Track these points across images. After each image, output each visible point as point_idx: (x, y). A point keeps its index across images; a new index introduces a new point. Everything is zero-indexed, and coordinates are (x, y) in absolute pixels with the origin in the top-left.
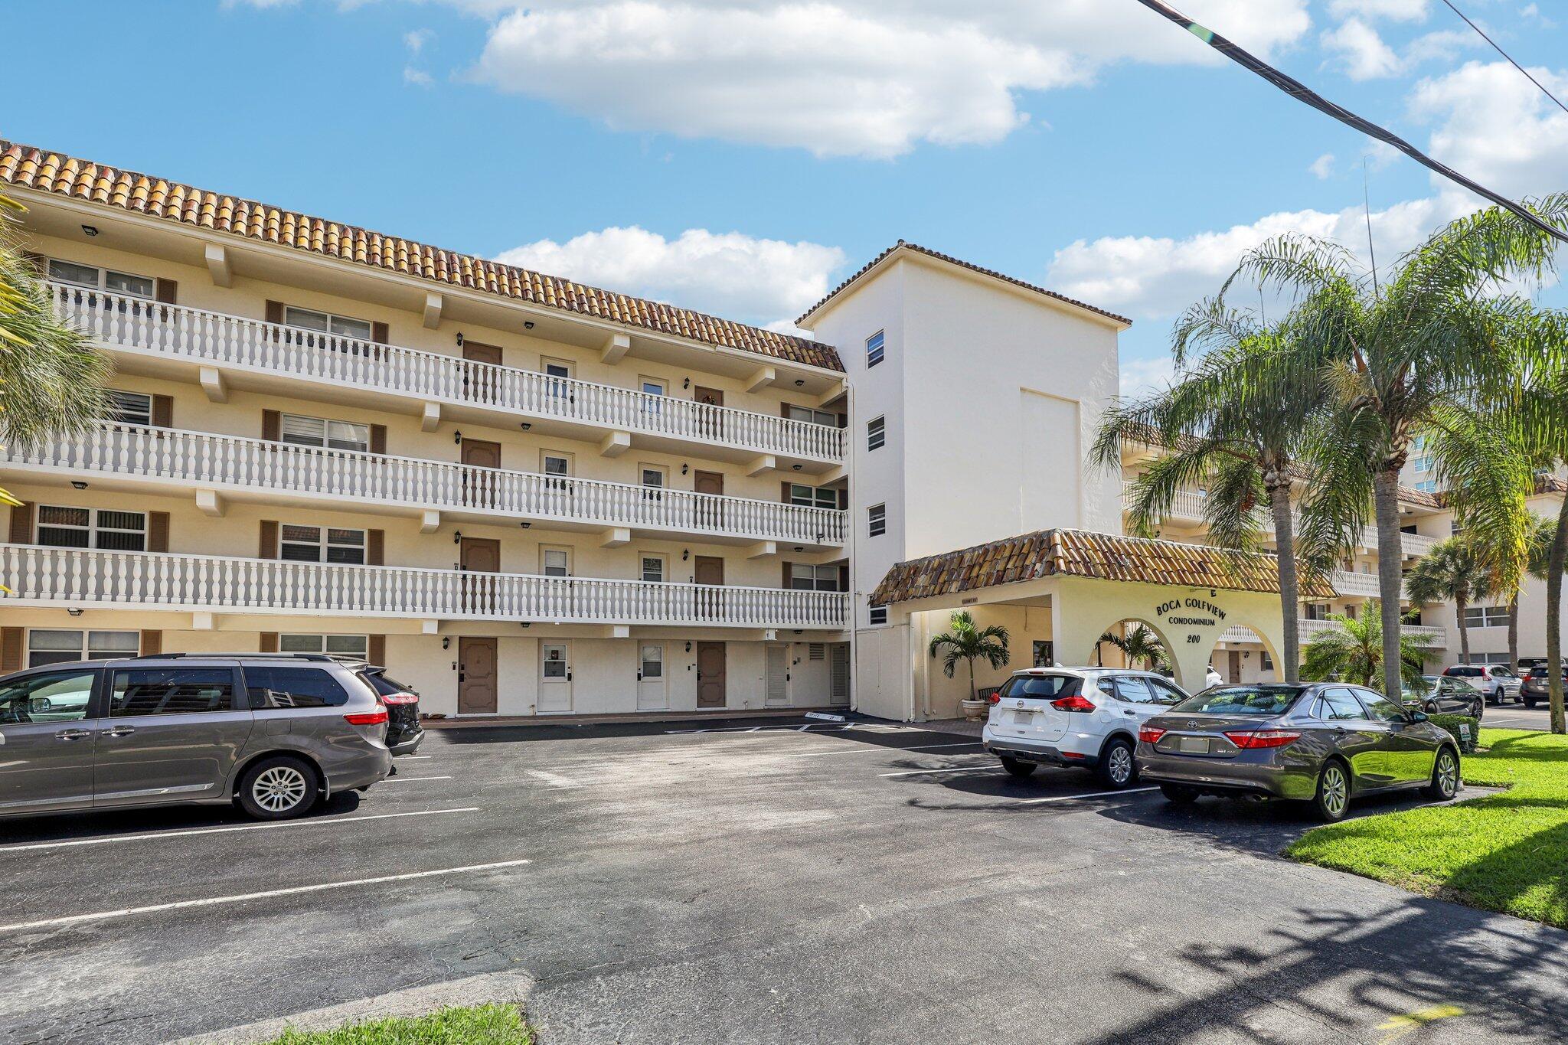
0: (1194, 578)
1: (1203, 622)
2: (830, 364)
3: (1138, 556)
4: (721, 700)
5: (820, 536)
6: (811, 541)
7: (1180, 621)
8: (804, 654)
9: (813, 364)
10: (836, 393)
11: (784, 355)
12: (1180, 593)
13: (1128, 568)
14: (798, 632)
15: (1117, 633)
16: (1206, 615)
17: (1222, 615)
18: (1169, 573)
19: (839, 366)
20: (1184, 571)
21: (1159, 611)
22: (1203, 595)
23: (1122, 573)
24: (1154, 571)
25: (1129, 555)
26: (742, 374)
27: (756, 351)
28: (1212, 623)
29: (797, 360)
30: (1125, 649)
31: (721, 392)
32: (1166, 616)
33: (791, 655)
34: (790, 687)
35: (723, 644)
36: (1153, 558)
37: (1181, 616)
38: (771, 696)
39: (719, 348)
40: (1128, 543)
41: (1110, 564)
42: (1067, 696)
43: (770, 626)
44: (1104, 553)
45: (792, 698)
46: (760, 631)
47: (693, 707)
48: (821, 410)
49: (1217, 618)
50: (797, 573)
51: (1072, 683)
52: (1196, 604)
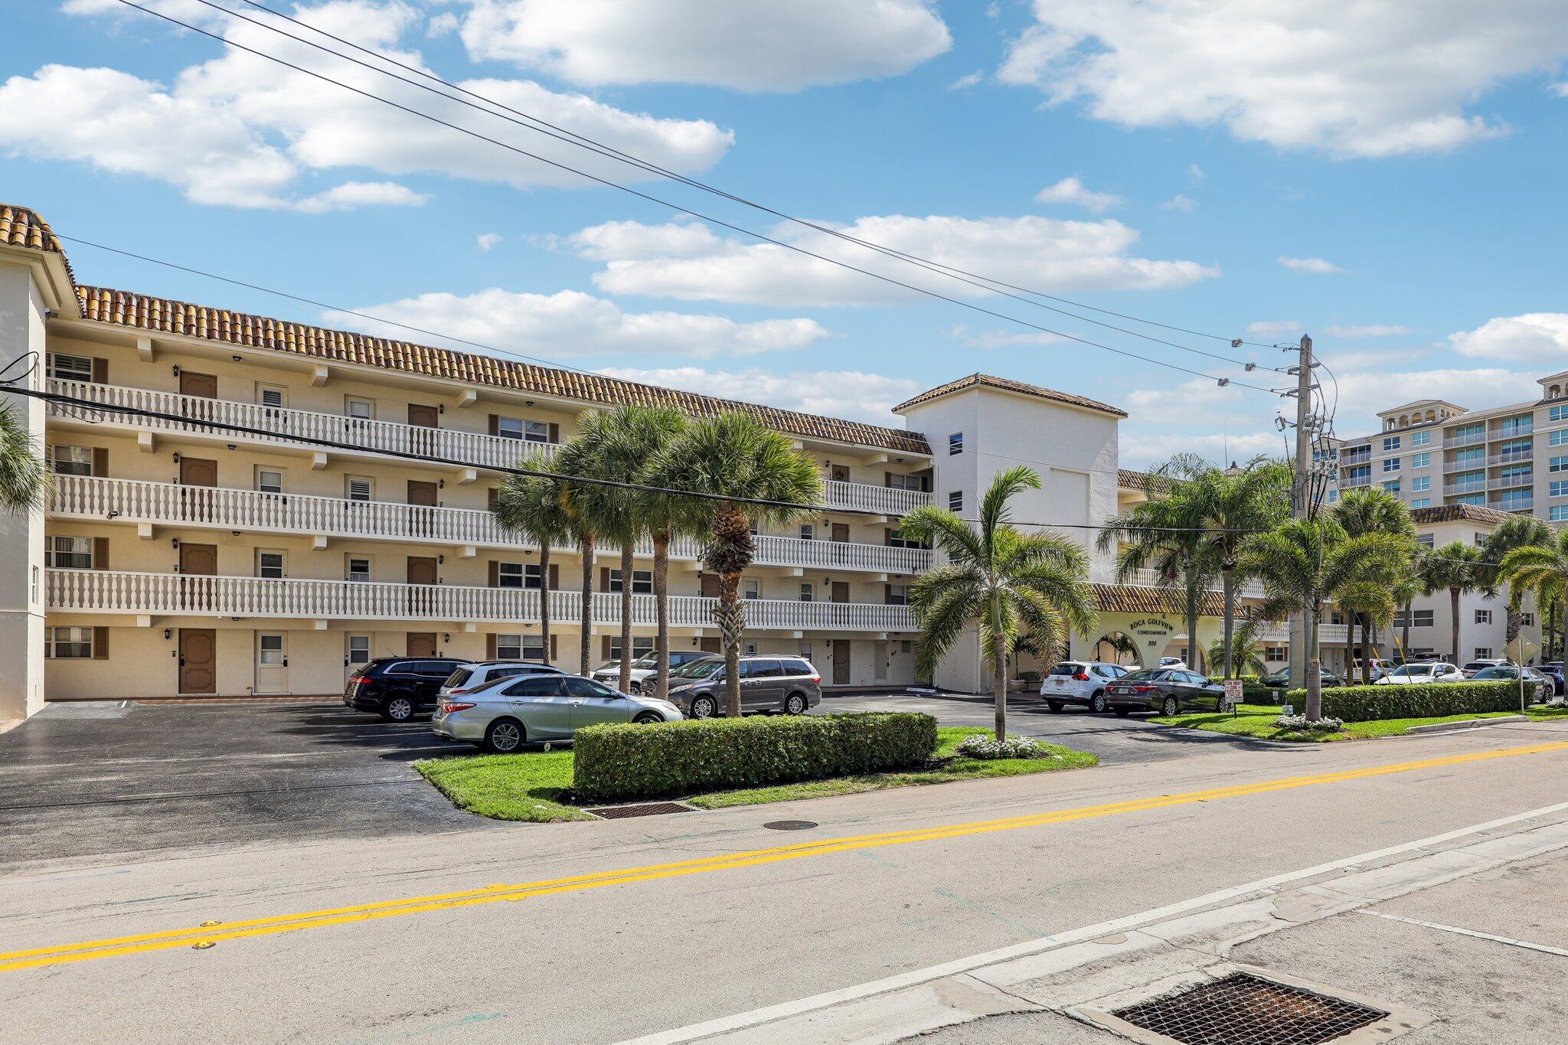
0: (1152, 609)
1: (1159, 633)
2: (923, 449)
3: (1119, 596)
4: (847, 679)
5: (914, 569)
6: (909, 572)
7: (1145, 633)
8: (898, 648)
9: (912, 451)
10: (925, 467)
11: (893, 445)
12: (1146, 617)
13: (1113, 604)
14: (897, 633)
15: (1111, 636)
16: (1160, 628)
17: (1171, 628)
18: (1137, 606)
19: (928, 451)
20: (1146, 604)
21: (1132, 627)
22: (1158, 617)
23: (1110, 608)
24: (1128, 605)
25: (1114, 596)
26: (864, 457)
27: (878, 445)
28: (1165, 633)
29: (903, 449)
30: (1116, 647)
31: (848, 468)
32: (1136, 630)
33: (889, 649)
34: (889, 670)
35: (848, 641)
36: (1128, 597)
37: (1145, 630)
38: (877, 677)
39: (856, 446)
40: (1114, 588)
41: (1103, 602)
42: (1079, 673)
43: (883, 630)
44: (1100, 596)
45: (890, 680)
46: (877, 633)
47: (831, 684)
48: (911, 475)
49: (1168, 631)
50: (894, 592)
51: (1081, 669)
52: (1155, 622)
